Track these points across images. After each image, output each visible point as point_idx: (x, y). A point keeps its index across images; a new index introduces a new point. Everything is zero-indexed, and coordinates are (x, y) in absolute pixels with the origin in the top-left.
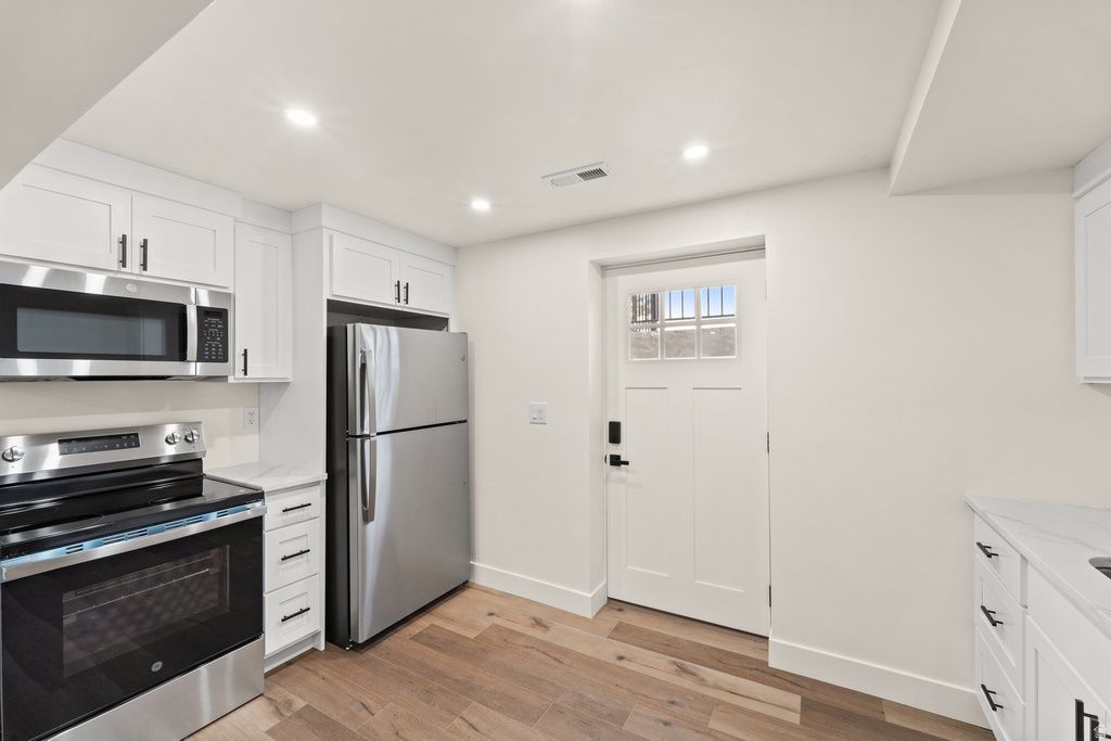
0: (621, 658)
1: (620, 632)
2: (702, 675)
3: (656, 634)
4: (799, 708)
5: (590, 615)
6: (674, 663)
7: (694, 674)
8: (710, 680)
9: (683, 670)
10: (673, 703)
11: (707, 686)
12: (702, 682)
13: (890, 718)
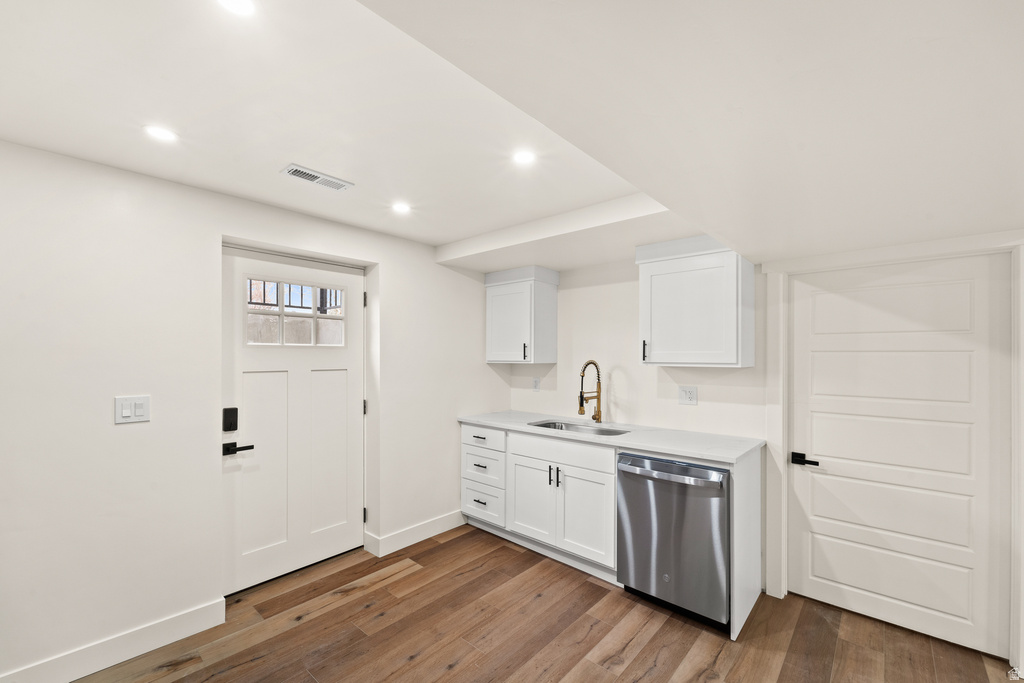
0: (299, 618)
1: (264, 610)
2: (358, 585)
3: (296, 591)
4: (413, 562)
5: (222, 620)
6: (335, 593)
7: (354, 588)
8: (366, 584)
9: (346, 592)
10: (368, 606)
11: (368, 587)
12: (363, 588)
13: (442, 541)
